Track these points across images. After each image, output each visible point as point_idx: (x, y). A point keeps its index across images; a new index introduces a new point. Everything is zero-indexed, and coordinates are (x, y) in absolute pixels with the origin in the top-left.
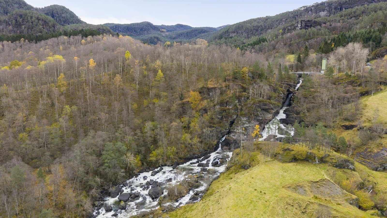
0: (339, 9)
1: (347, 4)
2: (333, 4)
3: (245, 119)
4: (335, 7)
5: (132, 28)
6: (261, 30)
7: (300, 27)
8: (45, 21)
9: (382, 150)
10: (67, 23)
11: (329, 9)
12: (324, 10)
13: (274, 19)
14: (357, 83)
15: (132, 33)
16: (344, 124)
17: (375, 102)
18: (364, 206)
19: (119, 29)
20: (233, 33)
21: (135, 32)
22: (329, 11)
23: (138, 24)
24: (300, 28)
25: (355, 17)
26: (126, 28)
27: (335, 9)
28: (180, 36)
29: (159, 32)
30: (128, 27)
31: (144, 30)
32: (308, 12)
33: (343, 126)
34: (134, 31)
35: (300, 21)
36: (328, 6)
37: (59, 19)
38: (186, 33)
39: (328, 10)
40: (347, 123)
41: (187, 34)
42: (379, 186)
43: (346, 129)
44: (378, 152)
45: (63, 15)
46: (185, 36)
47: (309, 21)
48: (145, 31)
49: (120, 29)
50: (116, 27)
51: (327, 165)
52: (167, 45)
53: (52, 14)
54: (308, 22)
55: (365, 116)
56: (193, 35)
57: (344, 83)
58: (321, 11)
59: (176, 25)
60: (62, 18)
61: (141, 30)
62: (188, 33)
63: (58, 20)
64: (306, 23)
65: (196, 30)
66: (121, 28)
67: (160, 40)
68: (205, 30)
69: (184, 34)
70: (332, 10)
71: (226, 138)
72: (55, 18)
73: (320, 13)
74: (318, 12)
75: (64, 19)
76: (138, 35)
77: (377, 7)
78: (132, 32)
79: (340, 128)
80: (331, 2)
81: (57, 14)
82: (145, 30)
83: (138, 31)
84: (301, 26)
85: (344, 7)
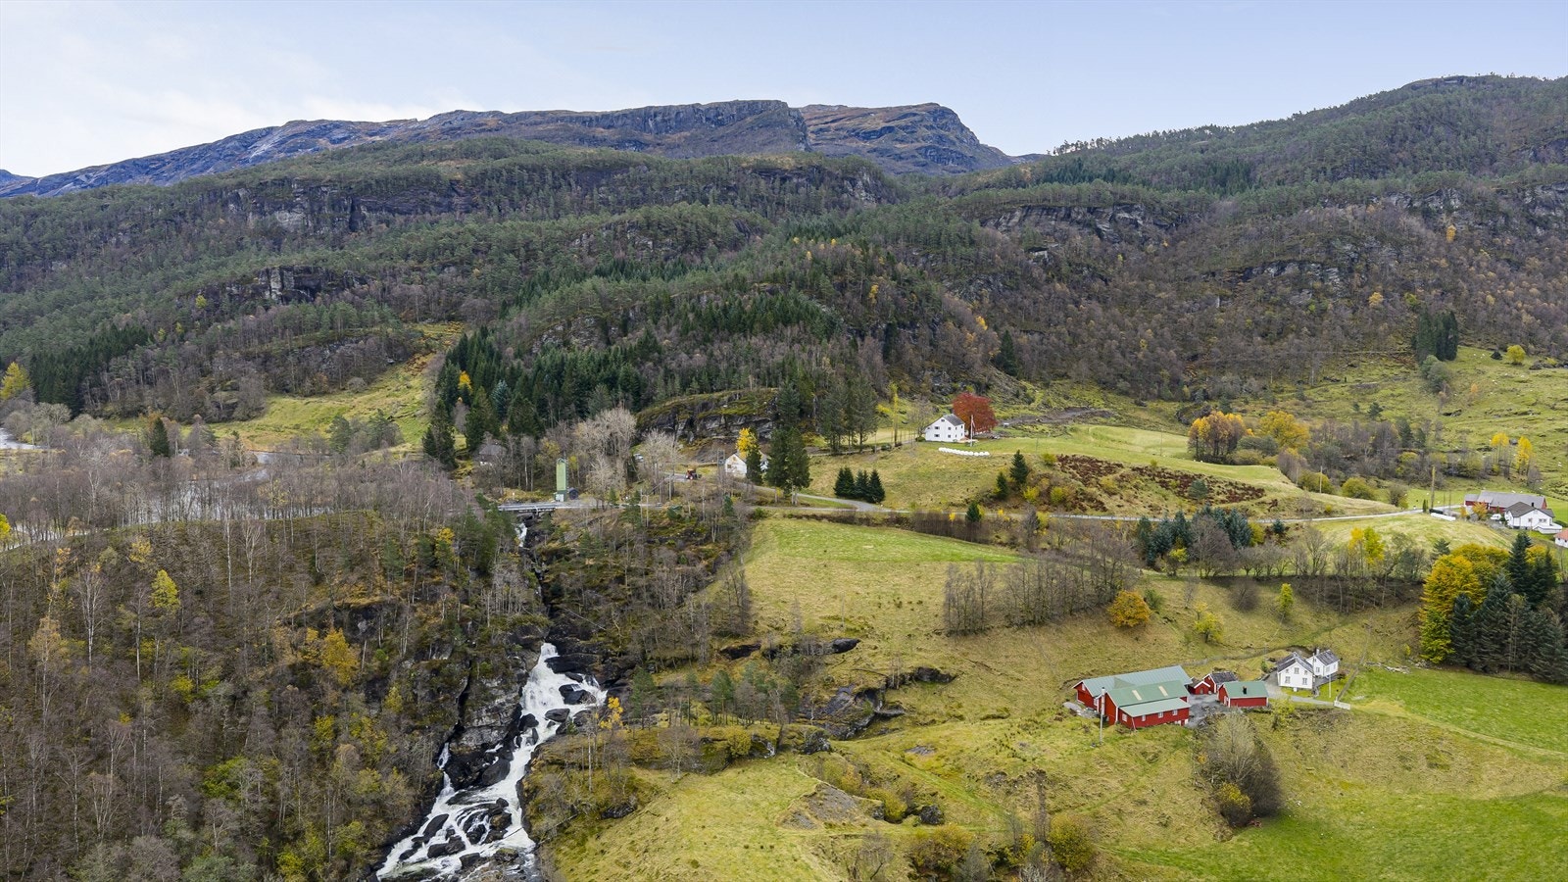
0: (346, 209)
1: (372, 194)
3: (496, 684)
4: (332, 199)
6: (21, 263)
7: (281, 291)
9: (838, 692)
11: (311, 205)
12: (293, 206)
13: (74, 220)
14: (699, 534)
16: (725, 647)
17: (767, 582)
18: (896, 813)
22: (312, 212)
24: (278, 293)
25: (454, 264)
27: (334, 205)
32: (225, 204)
33: (726, 651)
35: (275, 270)
39: (306, 206)
40: (734, 644)
42: (876, 770)
43: (734, 658)
44: (833, 699)
51: (790, 753)
54: (307, 275)
55: (762, 618)
57: (673, 538)
58: (279, 209)
70: (320, 209)
71: (450, 752)
73: (277, 215)
74: (266, 208)
79: (719, 659)
80: (314, 180)
84: (283, 286)
85: (363, 203)
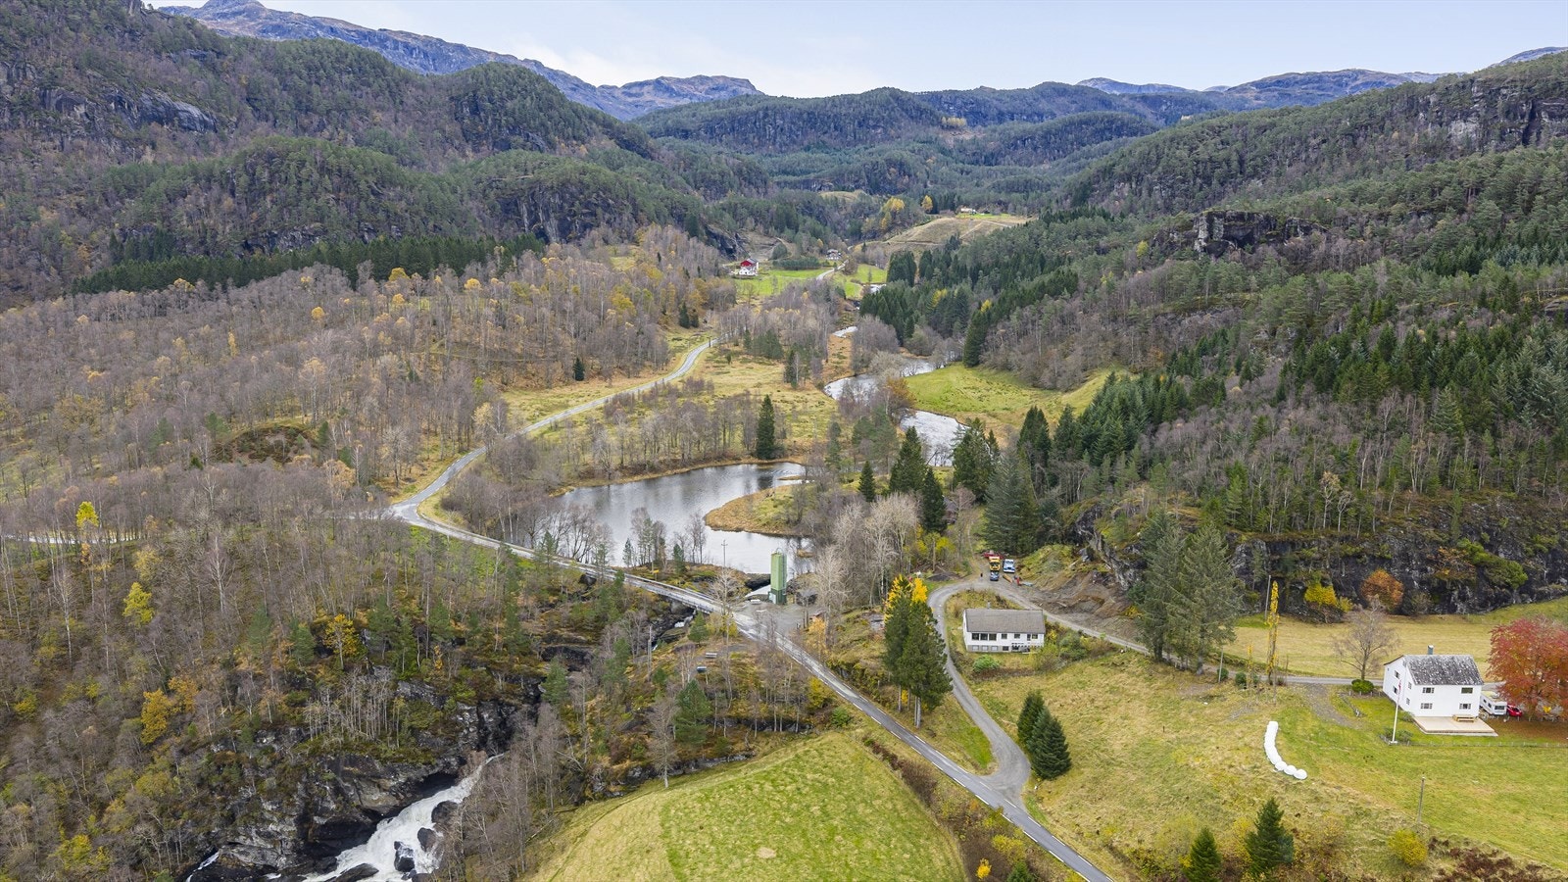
0: (1523, 117)
1: (1560, 96)
2: (1504, 91)
4: (1508, 105)
5: (829, 117)
7: (1206, 240)
8: (349, 176)
10: (520, 134)
11: (1487, 112)
12: (1468, 115)
15: (825, 138)
19: (775, 120)
20: (1124, 181)
21: (837, 133)
22: (1486, 120)
23: (849, 99)
24: (1204, 244)
26: (805, 116)
27: (1508, 113)
28: (1016, 147)
29: (933, 131)
30: (812, 113)
31: (871, 123)
32: (1417, 112)
34: (836, 128)
35: (1204, 218)
36: (1483, 97)
37: (494, 120)
38: (1040, 133)
39: (1482, 113)
41: (1044, 137)
45: (509, 104)
46: (1035, 148)
47: (1240, 217)
48: (875, 127)
49: (779, 122)
50: (766, 115)
52: (888, 214)
53: (475, 101)
54: (1239, 223)
56: (1072, 144)
58: (1455, 118)
59: (1036, 89)
60: (506, 115)
61: (860, 125)
62: (1049, 132)
63: (490, 122)
64: (1230, 226)
65: (1086, 123)
66: (783, 119)
67: (912, 171)
68: (1123, 124)
69: (1033, 138)
70: (1495, 116)
72: (482, 114)
73: (1453, 125)
74: (1445, 119)
75: (511, 119)
76: (849, 144)
77: (1522, 178)
78: (825, 133)
80: (1498, 80)
81: (490, 101)
82: (879, 121)
83: (850, 128)
84: (1211, 236)
85: (1545, 108)
